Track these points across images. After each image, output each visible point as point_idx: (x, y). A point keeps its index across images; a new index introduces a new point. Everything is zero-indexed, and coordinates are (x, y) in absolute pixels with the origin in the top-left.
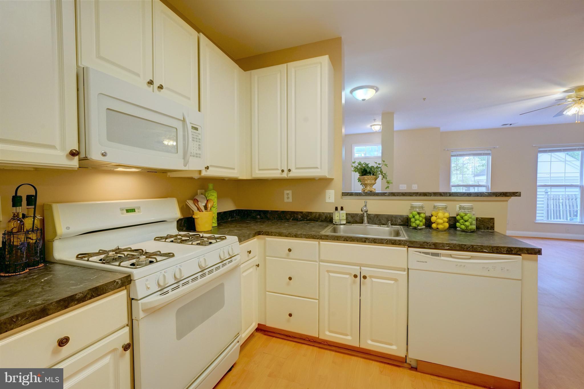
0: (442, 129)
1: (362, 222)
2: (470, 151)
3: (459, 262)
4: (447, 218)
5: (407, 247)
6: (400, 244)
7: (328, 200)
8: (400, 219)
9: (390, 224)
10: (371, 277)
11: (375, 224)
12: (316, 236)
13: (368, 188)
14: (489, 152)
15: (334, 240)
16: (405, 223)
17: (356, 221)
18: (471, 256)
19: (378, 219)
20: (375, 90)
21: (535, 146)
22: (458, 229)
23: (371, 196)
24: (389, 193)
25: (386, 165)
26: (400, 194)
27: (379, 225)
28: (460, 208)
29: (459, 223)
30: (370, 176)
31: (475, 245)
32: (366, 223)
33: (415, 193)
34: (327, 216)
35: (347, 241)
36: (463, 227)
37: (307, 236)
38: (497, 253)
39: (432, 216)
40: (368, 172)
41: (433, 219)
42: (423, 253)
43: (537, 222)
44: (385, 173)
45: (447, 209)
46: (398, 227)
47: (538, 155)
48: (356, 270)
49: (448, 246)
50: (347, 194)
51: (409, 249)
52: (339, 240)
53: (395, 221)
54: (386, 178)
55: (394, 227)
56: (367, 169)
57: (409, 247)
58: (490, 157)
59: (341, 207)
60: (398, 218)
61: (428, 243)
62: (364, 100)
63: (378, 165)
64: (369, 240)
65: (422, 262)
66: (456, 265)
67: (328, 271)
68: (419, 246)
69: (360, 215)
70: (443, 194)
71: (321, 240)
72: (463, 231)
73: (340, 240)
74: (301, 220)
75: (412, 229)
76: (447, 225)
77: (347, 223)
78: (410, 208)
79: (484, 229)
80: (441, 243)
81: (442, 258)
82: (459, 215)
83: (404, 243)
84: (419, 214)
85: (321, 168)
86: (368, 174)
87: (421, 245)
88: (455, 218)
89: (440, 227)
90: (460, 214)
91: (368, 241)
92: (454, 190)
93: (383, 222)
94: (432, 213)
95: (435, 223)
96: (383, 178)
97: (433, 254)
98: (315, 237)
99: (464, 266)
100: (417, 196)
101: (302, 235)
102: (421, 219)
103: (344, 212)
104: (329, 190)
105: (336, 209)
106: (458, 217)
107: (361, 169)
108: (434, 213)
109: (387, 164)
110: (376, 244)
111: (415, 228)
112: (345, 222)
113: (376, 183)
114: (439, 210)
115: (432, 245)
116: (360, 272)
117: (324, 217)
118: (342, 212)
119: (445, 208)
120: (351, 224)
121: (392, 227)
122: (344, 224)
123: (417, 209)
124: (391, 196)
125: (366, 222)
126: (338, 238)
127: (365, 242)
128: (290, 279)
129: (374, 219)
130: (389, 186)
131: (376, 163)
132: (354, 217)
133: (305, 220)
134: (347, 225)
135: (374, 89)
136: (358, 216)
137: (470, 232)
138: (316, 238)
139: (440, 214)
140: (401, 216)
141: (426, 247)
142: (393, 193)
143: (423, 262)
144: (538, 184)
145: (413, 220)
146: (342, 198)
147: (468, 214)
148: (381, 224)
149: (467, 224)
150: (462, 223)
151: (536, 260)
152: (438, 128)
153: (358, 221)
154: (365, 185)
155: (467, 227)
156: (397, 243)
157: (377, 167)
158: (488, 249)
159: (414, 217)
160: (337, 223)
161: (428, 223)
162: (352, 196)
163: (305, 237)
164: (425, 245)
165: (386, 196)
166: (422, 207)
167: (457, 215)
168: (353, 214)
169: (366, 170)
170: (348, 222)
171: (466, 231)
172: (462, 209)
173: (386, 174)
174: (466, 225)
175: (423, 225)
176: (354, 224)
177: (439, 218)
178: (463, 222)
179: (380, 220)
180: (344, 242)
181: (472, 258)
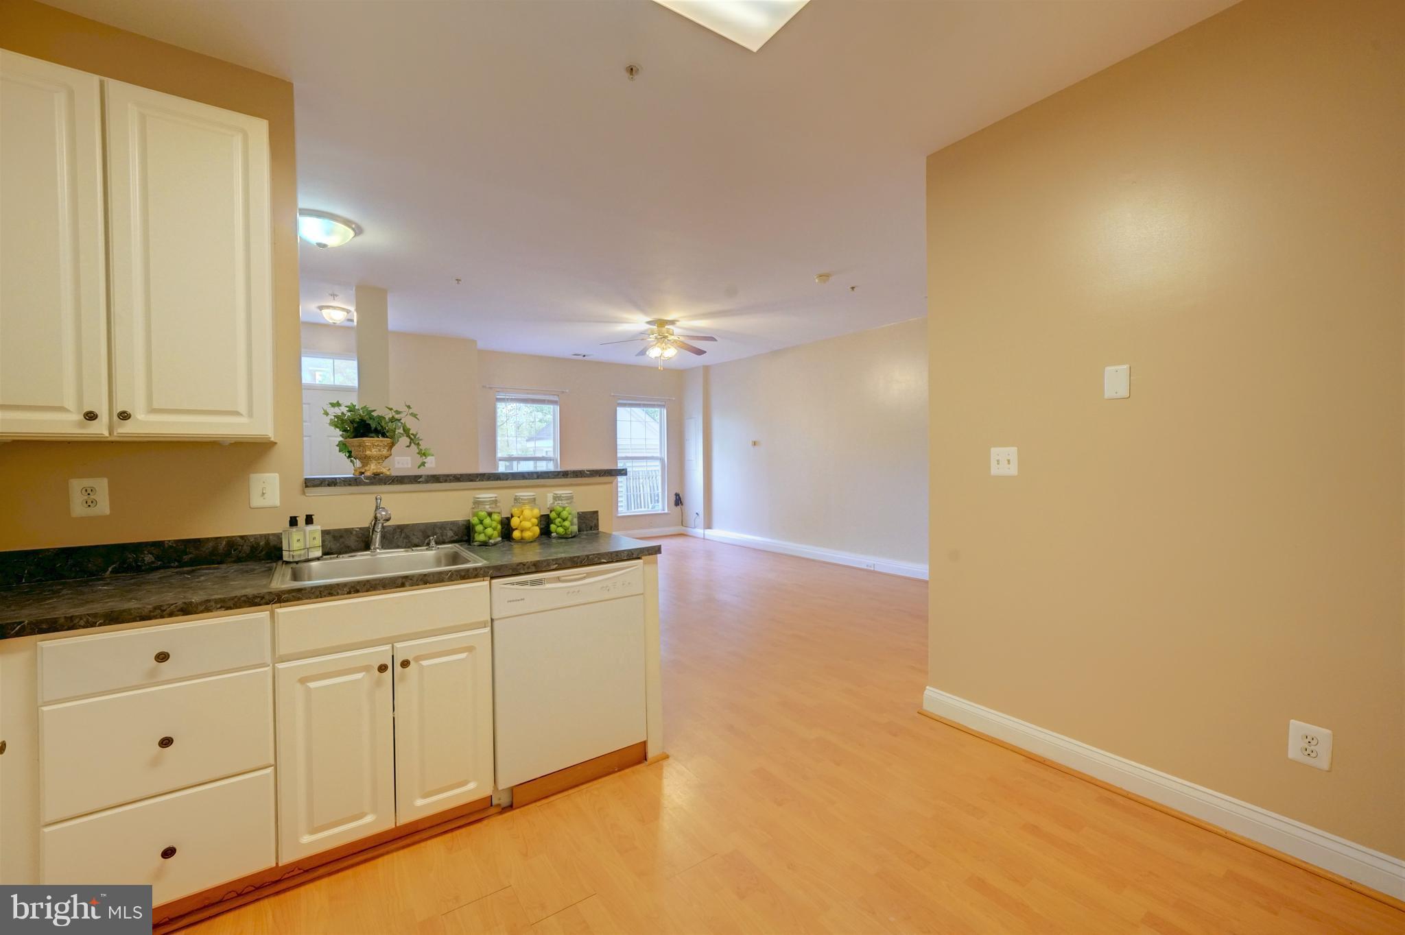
0: (481, 345)
1: (366, 545)
2: (528, 393)
3: (569, 587)
4: (537, 518)
5: (489, 578)
6: (476, 576)
7: (256, 501)
8: (451, 530)
9: (433, 543)
10: (418, 659)
11: (398, 547)
12: (263, 598)
13: (373, 468)
14: (556, 398)
15: (321, 597)
16: (462, 537)
17: (349, 547)
18: (587, 573)
19: (403, 535)
20: (353, 229)
21: (613, 396)
22: (553, 534)
23: (385, 484)
24: (428, 476)
25: (414, 415)
26: (451, 478)
27: (405, 548)
28: (556, 498)
29: (555, 524)
30: (378, 439)
31: (591, 555)
32: (378, 548)
33: (481, 474)
34: (258, 544)
35: (357, 591)
36: (561, 530)
37: (230, 604)
38: (617, 561)
39: (512, 516)
40: (373, 429)
41: (515, 522)
42: (518, 583)
43: (619, 515)
44: (415, 433)
45: (537, 502)
46: (450, 545)
47: (616, 410)
48: (382, 653)
49: (556, 564)
50: (322, 483)
51: (494, 581)
52: (335, 595)
53: (442, 536)
54: (418, 444)
55: (442, 548)
56: (370, 422)
57: (492, 578)
58: (558, 408)
59: (305, 517)
60: (448, 529)
61: (524, 565)
62: (320, 245)
63: (394, 413)
64: (411, 579)
65: (516, 600)
66: (568, 593)
67: (303, 681)
68: (510, 572)
69: (356, 531)
70: (527, 476)
71: (278, 605)
72: (561, 537)
73: (338, 594)
74: (157, 569)
75: (478, 548)
76: (537, 530)
77: (325, 554)
78: (471, 505)
79: (587, 530)
80: (545, 561)
81: (548, 586)
82: (554, 510)
83: (484, 571)
84: (490, 514)
85: (250, 414)
86: (373, 435)
87: (514, 569)
88: (548, 516)
89: (527, 535)
90: (555, 508)
91: (410, 581)
92: (502, 468)
93: (416, 541)
94: (513, 510)
95: (516, 529)
96: (410, 443)
97: (534, 583)
98: (258, 600)
99: (578, 591)
100: (483, 481)
101: (212, 603)
102: (494, 524)
103: (316, 529)
104: (257, 475)
105: (293, 522)
106: (553, 515)
107: (352, 422)
108: (515, 511)
109: (416, 413)
110: (428, 585)
111: (484, 544)
112: (319, 553)
113: (391, 455)
114: (524, 504)
115: (531, 567)
116: (393, 656)
117: (247, 549)
118: (310, 528)
119: (533, 501)
120: (336, 556)
121: (438, 548)
122: (318, 559)
123: (487, 507)
124: (432, 483)
125: (377, 546)
126: (331, 590)
127: (403, 585)
128: (166, 742)
129: (393, 538)
130: (425, 463)
131: (391, 409)
132: (341, 537)
133: (172, 564)
134: (326, 559)
135: (350, 227)
136: (352, 533)
137: (571, 538)
138: (264, 601)
139: (527, 512)
140: (453, 523)
141: (523, 572)
142: (436, 475)
143: (519, 600)
144: (619, 455)
145: (479, 528)
146: (304, 493)
147: (566, 507)
148: (410, 545)
149: (567, 524)
150: (559, 524)
151: (656, 562)
152: (474, 342)
153: (353, 547)
154: (365, 460)
155: (566, 529)
156: (470, 575)
157: (393, 420)
158: (607, 558)
159: (481, 522)
160: (297, 559)
161: (507, 530)
162: (335, 486)
163: (221, 607)
164: (520, 569)
165: (419, 482)
166: (495, 502)
167: (551, 511)
168: (340, 530)
169: (369, 424)
170: (327, 553)
171: (565, 536)
172: (559, 500)
173: (416, 435)
174: (564, 526)
175: (499, 536)
176: (344, 555)
177: (525, 519)
178: (560, 522)
179: (407, 537)
180: (349, 596)
181: (589, 575)
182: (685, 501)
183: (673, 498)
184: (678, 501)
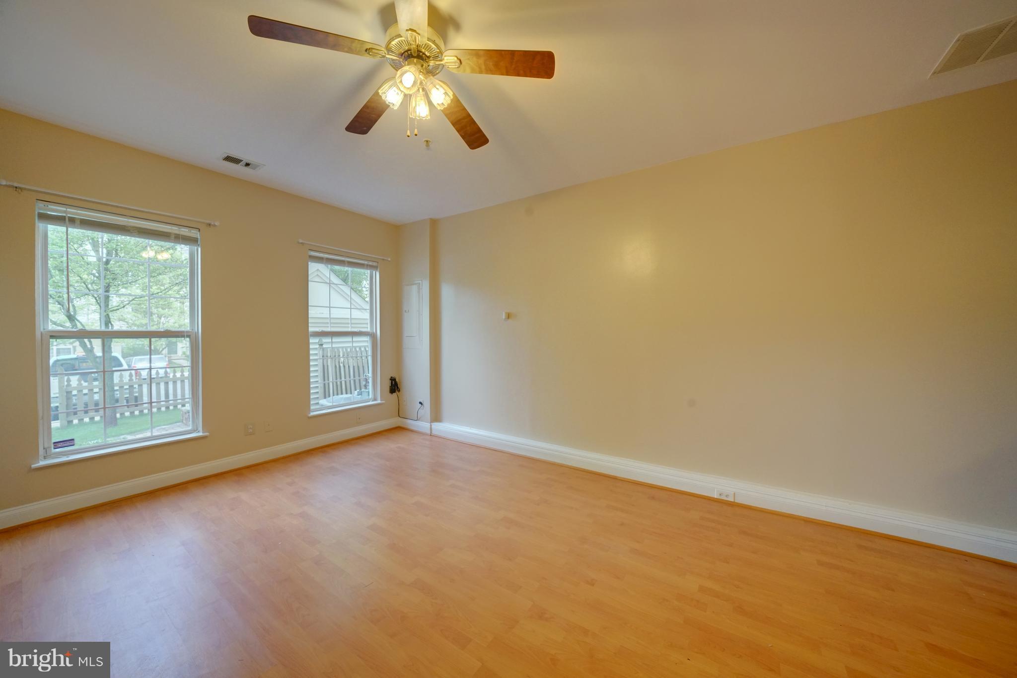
14: (194, 234)
43: (312, 414)
182: (404, 386)
183: (388, 384)
184: (395, 387)
